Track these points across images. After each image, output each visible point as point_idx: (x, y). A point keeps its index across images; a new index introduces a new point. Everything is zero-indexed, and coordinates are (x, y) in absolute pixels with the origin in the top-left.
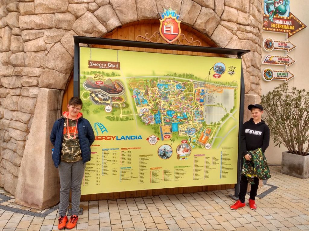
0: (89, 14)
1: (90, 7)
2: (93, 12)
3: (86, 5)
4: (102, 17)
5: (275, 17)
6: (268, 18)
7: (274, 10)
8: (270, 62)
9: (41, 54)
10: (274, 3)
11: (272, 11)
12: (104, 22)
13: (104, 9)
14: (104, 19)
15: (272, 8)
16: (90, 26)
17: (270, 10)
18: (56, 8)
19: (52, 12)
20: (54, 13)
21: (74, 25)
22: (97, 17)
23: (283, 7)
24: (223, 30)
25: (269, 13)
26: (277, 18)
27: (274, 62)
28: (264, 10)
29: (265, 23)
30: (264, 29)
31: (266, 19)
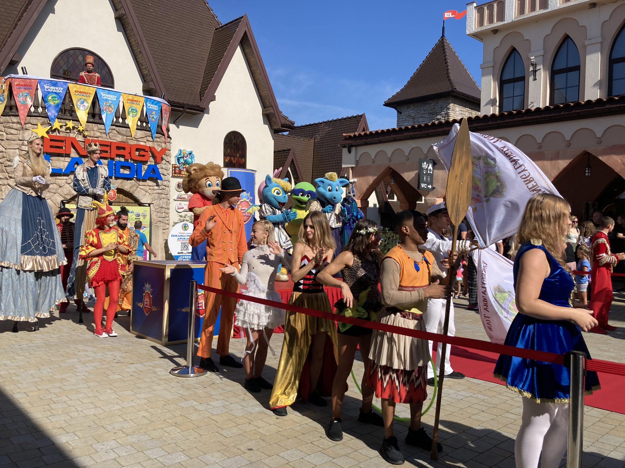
0: (67, 185)
1: (68, 182)
2: (69, 184)
3: (65, 181)
6: (179, 167)
7: (183, 162)
8: (181, 198)
10: (183, 157)
11: (182, 163)
15: (182, 161)
16: (68, 192)
17: (180, 162)
21: (59, 191)
23: (190, 160)
24: (140, 191)
25: (179, 164)
27: (184, 198)
28: (175, 162)
29: (177, 171)
30: (176, 175)
31: (177, 169)
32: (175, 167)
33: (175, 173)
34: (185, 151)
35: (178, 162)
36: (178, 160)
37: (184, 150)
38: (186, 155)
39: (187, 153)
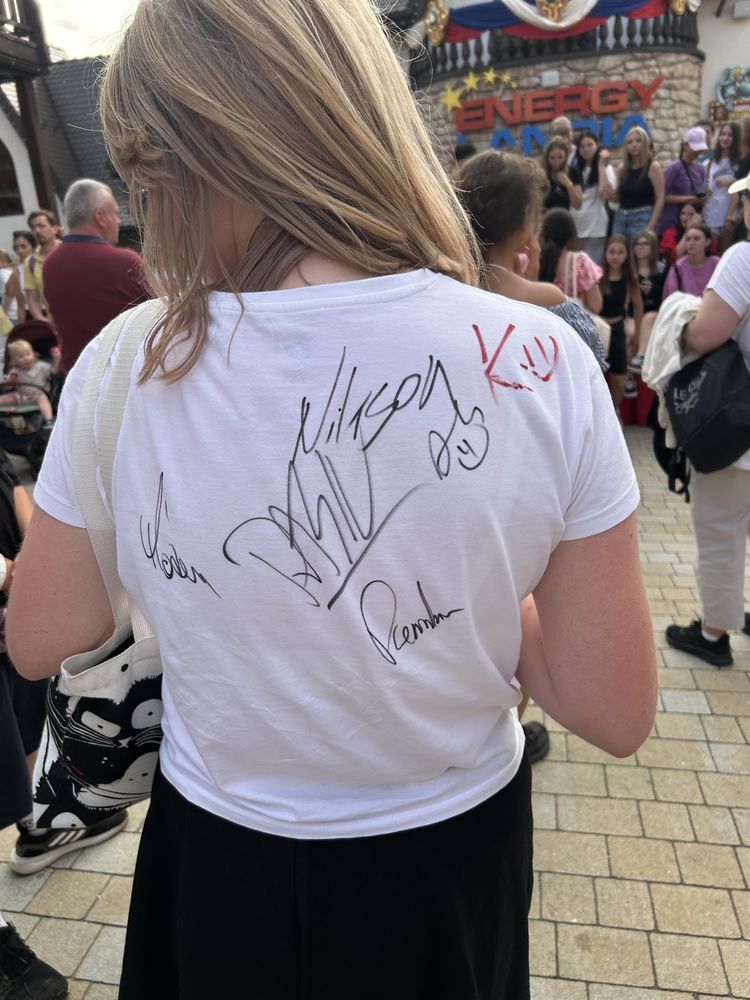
5: (736, 102)
6: (723, 106)
7: (734, 93)
10: (734, 84)
11: (731, 95)
15: (731, 91)
17: (727, 95)
23: (748, 87)
26: (739, 104)
28: (717, 96)
29: (719, 115)
31: (720, 110)
32: (716, 108)
34: (738, 71)
35: (724, 97)
36: (723, 90)
37: (736, 68)
38: (740, 77)
39: (743, 72)
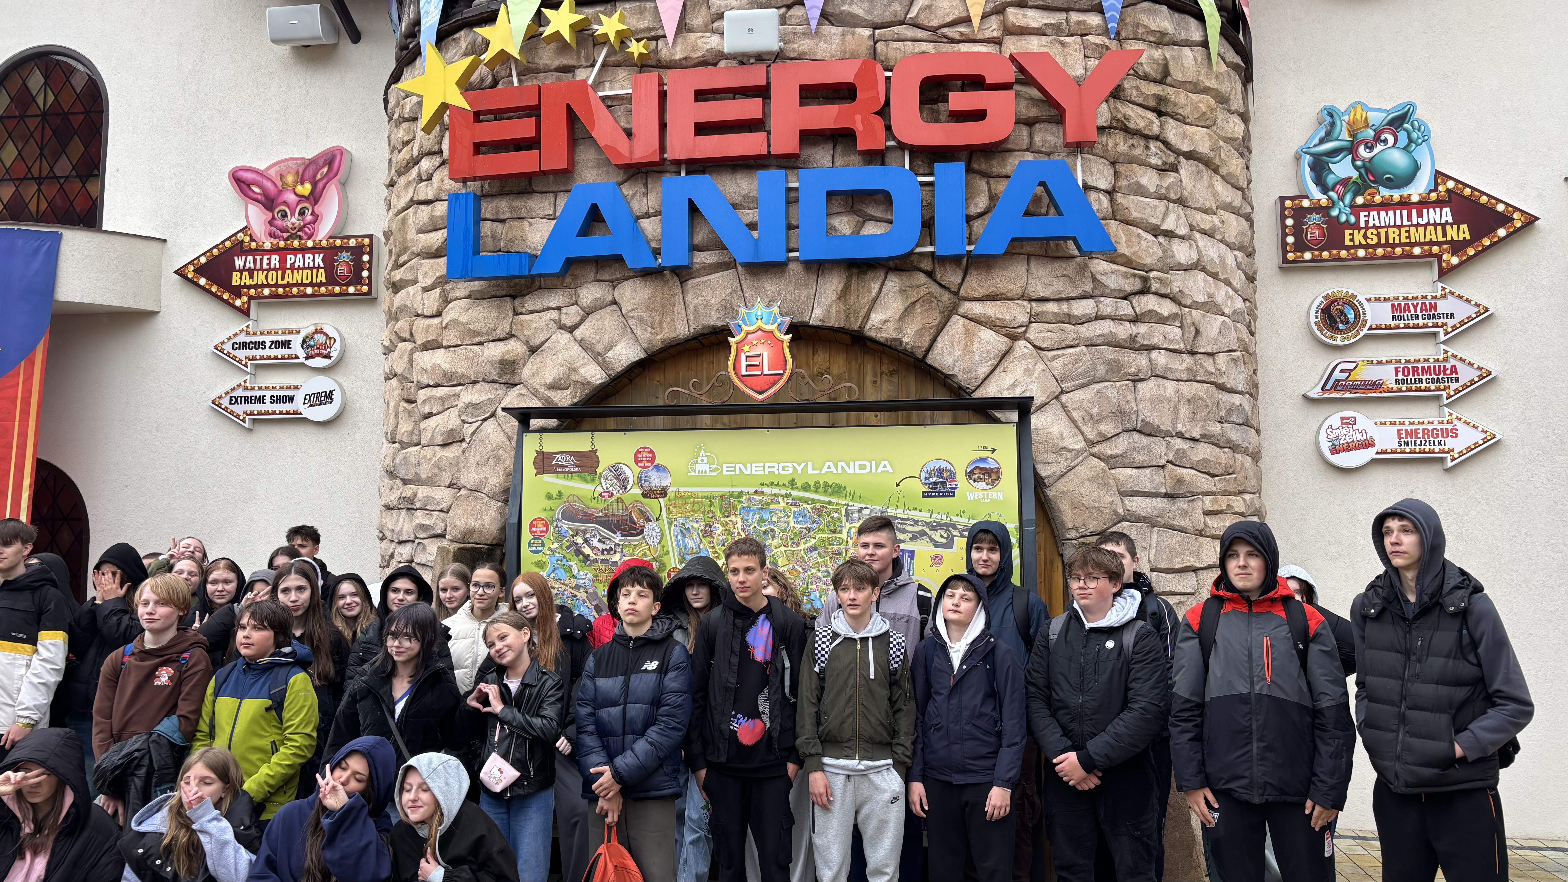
0: (563, 338)
1: (565, 320)
2: (571, 329)
3: (555, 315)
4: (594, 341)
9: (452, 452)
12: (598, 357)
13: (598, 320)
14: (599, 348)
16: (563, 371)
18: (485, 330)
19: (477, 340)
20: (481, 343)
22: (582, 343)
24: (967, 332)
27: (1376, 386)
28: (1301, 182)
30: (1308, 256)
32: (1299, 214)
33: (1301, 245)
37: (1353, 106)
39: (1377, 118)
